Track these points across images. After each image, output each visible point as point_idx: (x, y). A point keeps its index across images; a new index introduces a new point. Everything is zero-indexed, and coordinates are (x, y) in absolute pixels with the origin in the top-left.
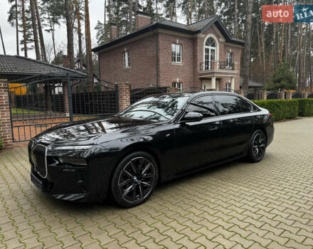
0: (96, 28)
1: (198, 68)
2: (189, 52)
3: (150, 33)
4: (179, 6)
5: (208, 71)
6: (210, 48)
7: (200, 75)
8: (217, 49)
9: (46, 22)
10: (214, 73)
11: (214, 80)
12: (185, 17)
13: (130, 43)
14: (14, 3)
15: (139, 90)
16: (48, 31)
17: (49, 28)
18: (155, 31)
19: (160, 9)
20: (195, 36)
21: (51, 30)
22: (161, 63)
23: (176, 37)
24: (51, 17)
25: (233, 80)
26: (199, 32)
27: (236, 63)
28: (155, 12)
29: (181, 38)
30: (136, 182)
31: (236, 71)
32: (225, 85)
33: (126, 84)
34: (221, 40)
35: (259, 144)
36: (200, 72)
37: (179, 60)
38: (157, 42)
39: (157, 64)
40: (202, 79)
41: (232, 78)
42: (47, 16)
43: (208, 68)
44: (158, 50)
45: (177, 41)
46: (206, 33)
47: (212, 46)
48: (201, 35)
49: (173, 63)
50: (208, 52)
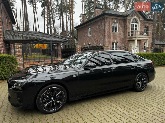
0: (80, 17)
1: (127, 35)
2: (122, 27)
3: (101, 18)
4: (121, 3)
5: (133, 36)
6: (134, 24)
7: (128, 38)
8: (139, 24)
9: (57, 15)
10: (136, 37)
11: (136, 41)
12: (124, 8)
13: (91, 24)
14: (43, 8)
15: (87, 47)
16: (58, 19)
17: (58, 18)
18: (103, 17)
19: (111, 5)
20: (125, 18)
21: (60, 19)
22: (106, 33)
23: (115, 19)
24: (59, 13)
25: (148, 41)
26: (128, 16)
27: (150, 32)
28: (108, 7)
29: (118, 19)
30: (53, 101)
31: (150, 36)
32: (143, 43)
33: (79, 45)
34: (141, 19)
35: (142, 81)
36: (129, 37)
37: (116, 31)
38: (104, 22)
39: (104, 34)
40: (129, 41)
41: (147, 40)
42: (58, 13)
43: (133, 35)
44: (104, 26)
45: (116, 21)
46: (132, 16)
47: (136, 23)
48: (129, 18)
49: (113, 33)
50: (133, 26)
